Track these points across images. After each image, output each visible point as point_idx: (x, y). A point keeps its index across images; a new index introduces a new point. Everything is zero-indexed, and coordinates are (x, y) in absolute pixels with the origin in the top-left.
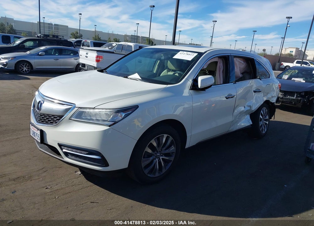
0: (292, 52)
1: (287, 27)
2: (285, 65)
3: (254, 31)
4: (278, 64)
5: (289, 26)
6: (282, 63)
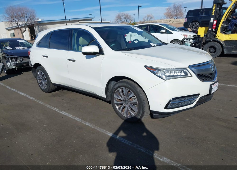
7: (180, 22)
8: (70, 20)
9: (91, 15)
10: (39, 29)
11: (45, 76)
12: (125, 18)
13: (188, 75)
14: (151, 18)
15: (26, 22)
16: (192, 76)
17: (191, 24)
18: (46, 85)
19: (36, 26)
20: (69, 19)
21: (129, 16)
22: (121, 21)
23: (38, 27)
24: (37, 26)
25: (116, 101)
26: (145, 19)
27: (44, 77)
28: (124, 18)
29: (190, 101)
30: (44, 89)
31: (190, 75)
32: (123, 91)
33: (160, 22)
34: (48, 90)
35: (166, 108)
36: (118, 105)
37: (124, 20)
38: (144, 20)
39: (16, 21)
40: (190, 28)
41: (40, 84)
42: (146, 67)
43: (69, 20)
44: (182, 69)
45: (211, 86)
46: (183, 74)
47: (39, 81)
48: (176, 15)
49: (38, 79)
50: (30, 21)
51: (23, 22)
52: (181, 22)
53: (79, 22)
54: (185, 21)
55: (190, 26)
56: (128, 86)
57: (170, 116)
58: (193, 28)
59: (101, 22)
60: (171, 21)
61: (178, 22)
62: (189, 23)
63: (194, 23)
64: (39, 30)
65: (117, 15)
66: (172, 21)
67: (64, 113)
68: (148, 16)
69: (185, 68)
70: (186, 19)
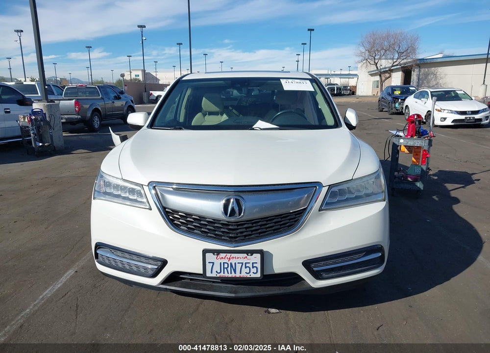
0: (138, 76)
1: (142, 39)
2: (156, 95)
3: (88, 47)
4: (145, 95)
5: (145, 38)
6: (151, 92)
10: (419, 74)
15: (395, 60)
19: (416, 69)
23: (420, 71)
24: (418, 70)
39: (375, 59)
50: (404, 57)
51: (390, 61)
64: (419, 77)
69: (140, 186)
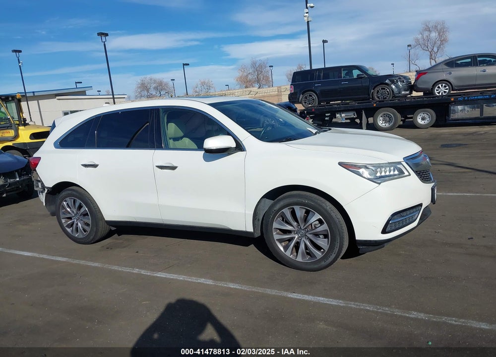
7: (268, 94)
8: (36, 94)
9: (81, 83)
11: (85, 208)
12: (156, 88)
13: (403, 173)
14: (209, 87)
16: (410, 175)
17: (301, 95)
18: (86, 227)
20: (33, 92)
21: (165, 85)
22: (148, 94)
25: (278, 234)
26: (197, 89)
27: (82, 210)
28: (154, 88)
29: (412, 217)
30: (81, 236)
31: (406, 173)
32: (293, 213)
33: (231, 95)
34: (92, 237)
35: (384, 231)
36: (281, 241)
37: (154, 93)
38: (196, 92)
40: (301, 103)
41: (66, 228)
42: (341, 164)
43: (34, 94)
44: (394, 165)
45: (433, 190)
46: (396, 172)
47: (63, 221)
48: (258, 81)
49: (62, 216)
52: (271, 93)
53: (57, 98)
54: (291, 91)
55: (300, 99)
56: (307, 202)
57: (384, 247)
58: (305, 103)
59: (112, 97)
60: (252, 93)
61: (266, 94)
62: (298, 95)
63: (307, 94)
65: (139, 81)
66: (254, 93)
67: (166, 275)
68: (203, 84)
69: (400, 163)
70: (291, 87)
